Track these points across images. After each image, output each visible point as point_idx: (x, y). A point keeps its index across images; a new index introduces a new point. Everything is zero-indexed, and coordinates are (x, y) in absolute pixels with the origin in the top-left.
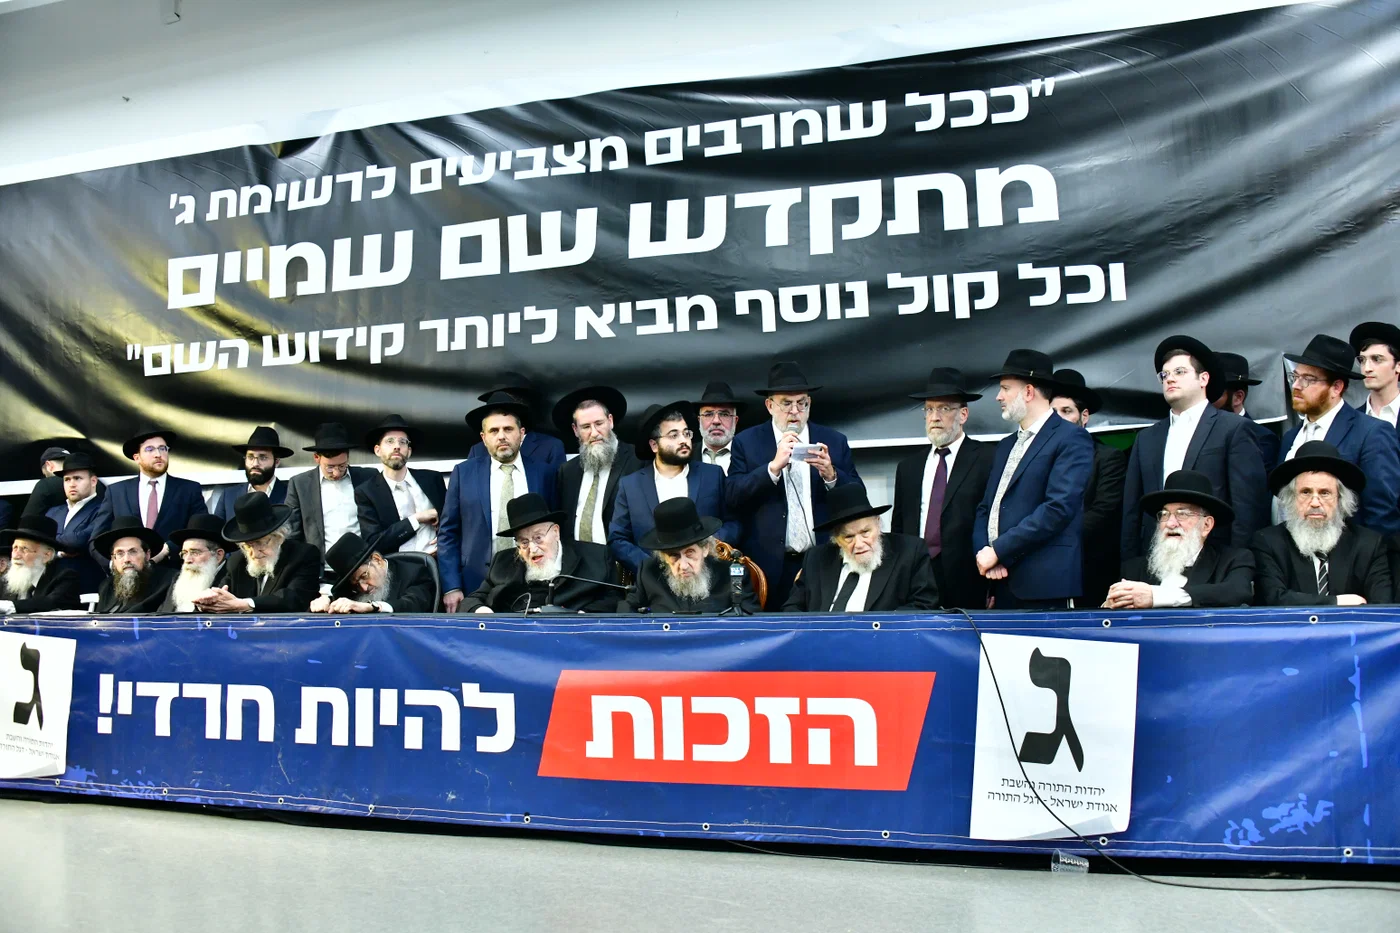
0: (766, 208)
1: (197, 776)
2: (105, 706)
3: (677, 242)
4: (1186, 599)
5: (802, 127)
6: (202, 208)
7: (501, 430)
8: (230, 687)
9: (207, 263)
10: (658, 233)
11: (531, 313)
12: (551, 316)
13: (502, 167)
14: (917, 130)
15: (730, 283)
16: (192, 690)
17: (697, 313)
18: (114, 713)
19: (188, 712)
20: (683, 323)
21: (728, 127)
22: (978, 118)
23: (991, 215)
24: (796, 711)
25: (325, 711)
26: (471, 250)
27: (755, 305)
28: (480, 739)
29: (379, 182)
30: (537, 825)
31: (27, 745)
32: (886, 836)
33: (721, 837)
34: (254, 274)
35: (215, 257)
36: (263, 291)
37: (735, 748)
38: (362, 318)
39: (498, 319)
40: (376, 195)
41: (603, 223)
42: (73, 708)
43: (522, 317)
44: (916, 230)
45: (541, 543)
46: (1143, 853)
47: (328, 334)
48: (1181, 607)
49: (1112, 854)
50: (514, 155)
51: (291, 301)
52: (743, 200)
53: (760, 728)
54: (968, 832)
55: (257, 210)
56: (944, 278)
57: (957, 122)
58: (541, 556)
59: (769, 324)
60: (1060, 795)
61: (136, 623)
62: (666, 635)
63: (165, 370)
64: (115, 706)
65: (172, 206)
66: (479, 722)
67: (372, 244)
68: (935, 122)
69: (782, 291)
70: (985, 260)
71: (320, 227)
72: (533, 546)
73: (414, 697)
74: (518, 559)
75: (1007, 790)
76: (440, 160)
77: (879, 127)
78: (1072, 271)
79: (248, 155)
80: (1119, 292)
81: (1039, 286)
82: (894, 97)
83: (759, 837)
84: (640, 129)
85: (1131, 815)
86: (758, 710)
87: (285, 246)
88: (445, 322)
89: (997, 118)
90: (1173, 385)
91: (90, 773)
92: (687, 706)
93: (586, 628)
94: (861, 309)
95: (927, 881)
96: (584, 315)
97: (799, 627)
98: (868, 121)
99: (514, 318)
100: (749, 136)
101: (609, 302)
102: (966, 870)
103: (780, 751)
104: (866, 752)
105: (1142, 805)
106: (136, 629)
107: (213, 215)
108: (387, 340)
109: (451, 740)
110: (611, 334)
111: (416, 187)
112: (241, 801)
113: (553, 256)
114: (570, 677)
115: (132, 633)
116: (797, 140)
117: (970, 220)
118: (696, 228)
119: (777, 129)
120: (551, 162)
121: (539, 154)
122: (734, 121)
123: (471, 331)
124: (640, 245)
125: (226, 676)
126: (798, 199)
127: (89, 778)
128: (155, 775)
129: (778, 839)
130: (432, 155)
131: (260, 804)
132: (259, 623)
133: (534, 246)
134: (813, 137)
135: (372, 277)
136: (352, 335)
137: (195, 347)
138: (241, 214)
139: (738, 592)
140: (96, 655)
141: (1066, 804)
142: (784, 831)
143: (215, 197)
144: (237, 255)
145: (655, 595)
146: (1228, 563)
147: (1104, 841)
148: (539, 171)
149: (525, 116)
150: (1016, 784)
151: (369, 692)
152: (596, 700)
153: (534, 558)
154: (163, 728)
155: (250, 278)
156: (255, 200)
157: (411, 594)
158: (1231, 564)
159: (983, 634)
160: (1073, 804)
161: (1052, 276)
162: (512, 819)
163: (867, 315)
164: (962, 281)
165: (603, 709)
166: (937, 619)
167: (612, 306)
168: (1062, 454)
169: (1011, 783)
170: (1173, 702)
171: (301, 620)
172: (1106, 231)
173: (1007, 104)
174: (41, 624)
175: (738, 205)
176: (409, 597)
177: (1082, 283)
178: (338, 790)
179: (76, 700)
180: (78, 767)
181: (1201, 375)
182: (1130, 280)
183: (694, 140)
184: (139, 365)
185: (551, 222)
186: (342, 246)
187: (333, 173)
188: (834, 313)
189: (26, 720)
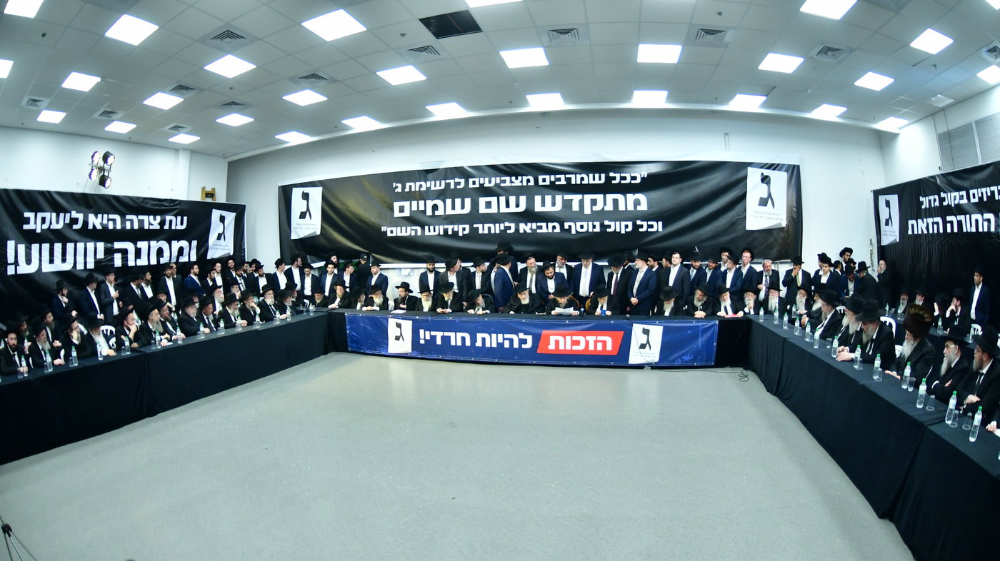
0: (572, 200)
1: (449, 354)
2: (422, 337)
3: (548, 208)
5: (582, 179)
6: (404, 188)
8: (457, 333)
9: (406, 204)
10: (543, 204)
11: (507, 224)
12: (513, 225)
13: (497, 182)
14: (613, 182)
15: (563, 220)
16: (446, 334)
17: (554, 227)
18: (425, 339)
19: (446, 340)
20: (550, 230)
21: (562, 177)
22: (628, 181)
23: (631, 207)
24: (595, 339)
25: (484, 340)
26: (488, 205)
27: (570, 226)
28: (523, 345)
29: (459, 183)
30: (536, 363)
31: (399, 346)
32: (612, 364)
33: (578, 364)
34: (422, 208)
35: (409, 202)
36: (425, 213)
37: (582, 347)
38: (456, 222)
39: (497, 225)
40: (458, 187)
41: (528, 200)
42: (412, 337)
43: (504, 225)
44: (612, 209)
46: (661, 366)
47: (446, 227)
49: (656, 366)
50: (500, 179)
51: (434, 216)
52: (567, 197)
53: (587, 342)
55: (422, 189)
56: (619, 222)
57: (623, 182)
58: (525, 298)
59: (573, 232)
60: (646, 355)
62: (566, 323)
63: (394, 235)
64: (425, 337)
65: (394, 186)
66: (523, 341)
67: (458, 201)
68: (617, 181)
69: (577, 223)
70: (629, 219)
71: (442, 195)
73: (506, 336)
76: (478, 179)
77: (603, 181)
78: (650, 223)
79: (418, 173)
80: (660, 229)
81: (642, 226)
82: (607, 173)
83: (586, 364)
84: (537, 175)
86: (587, 339)
87: (431, 201)
88: (481, 225)
89: (633, 182)
90: (674, 261)
92: (571, 338)
94: (598, 229)
95: (621, 372)
96: (522, 226)
98: (600, 179)
99: (502, 225)
101: (529, 223)
102: (629, 370)
104: (609, 347)
105: (661, 357)
106: (430, 319)
107: (407, 190)
108: (464, 229)
109: (516, 345)
110: (530, 231)
111: (471, 186)
112: (462, 359)
113: (513, 209)
114: (545, 332)
116: (581, 182)
117: (625, 208)
118: (554, 204)
119: (576, 179)
120: (511, 182)
121: (508, 179)
122: (564, 175)
123: (489, 228)
124: (538, 208)
125: (456, 331)
126: (581, 198)
127: (420, 354)
128: (437, 353)
130: (476, 177)
131: (467, 360)
133: (508, 205)
134: (585, 182)
135: (458, 211)
136: (453, 227)
137: (404, 228)
140: (418, 325)
141: (647, 357)
143: (408, 185)
144: (416, 202)
147: (654, 364)
148: (508, 184)
149: (502, 167)
151: (495, 335)
152: (551, 337)
154: (439, 342)
155: (420, 209)
156: (421, 186)
159: (633, 324)
161: (645, 224)
162: (531, 361)
163: (599, 231)
164: (623, 224)
165: (553, 339)
166: (624, 321)
169: (637, 353)
172: (658, 214)
173: (635, 178)
174: (401, 317)
175: (565, 198)
177: (651, 226)
178: (488, 357)
180: (415, 351)
181: (681, 259)
182: (664, 226)
183: (553, 179)
184: (386, 233)
185: (512, 199)
186: (449, 202)
187: (445, 179)
188: (591, 230)
189: (399, 340)
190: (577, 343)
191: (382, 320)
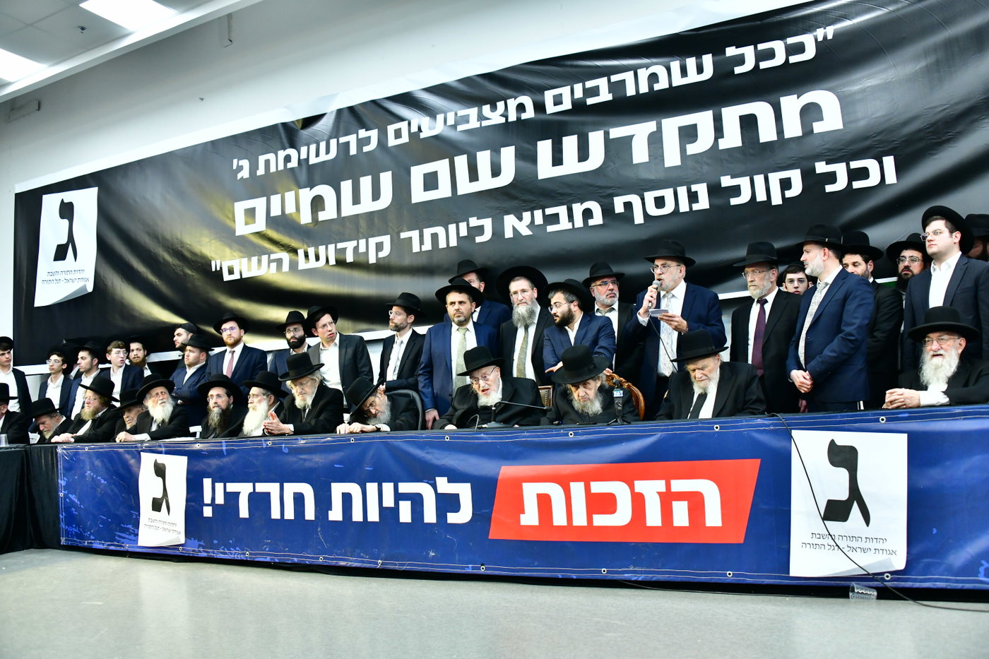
0: (632, 137)
1: (266, 544)
2: (207, 499)
3: (571, 166)
4: (945, 400)
5: (653, 78)
6: (254, 167)
7: (457, 304)
8: (285, 484)
9: (259, 204)
10: (557, 160)
11: (474, 222)
12: (487, 223)
13: (449, 123)
14: (736, 73)
15: (610, 191)
16: (262, 487)
17: (588, 214)
18: (213, 503)
19: (260, 502)
20: (579, 222)
21: (602, 83)
22: (779, 60)
23: (793, 129)
24: (663, 490)
25: (347, 498)
26: (431, 182)
27: (628, 206)
28: (449, 515)
29: (367, 141)
30: (489, 572)
31: (161, 525)
32: (730, 575)
33: (615, 578)
34: (290, 209)
35: (264, 199)
36: (297, 219)
37: (622, 516)
38: (362, 233)
39: (452, 227)
40: (366, 149)
41: (519, 156)
42: (188, 500)
43: (468, 225)
44: (740, 144)
45: (488, 380)
46: (917, 585)
47: (340, 245)
48: (942, 405)
49: (894, 586)
50: (456, 114)
51: (316, 225)
52: (616, 133)
53: (638, 501)
54: (788, 572)
55: (290, 165)
56: (762, 177)
57: (764, 65)
58: (487, 390)
59: (639, 218)
60: (854, 544)
61: (224, 444)
62: (571, 440)
63: (236, 276)
64: (213, 499)
65: (235, 167)
66: (448, 503)
67: (366, 182)
68: (749, 65)
69: (646, 194)
70: (789, 162)
71: (331, 174)
72: (482, 382)
73: (405, 488)
74: (473, 391)
75: (816, 541)
76: (406, 122)
77: (708, 73)
78: (855, 164)
79: (281, 130)
80: (891, 178)
81: (832, 178)
82: (718, 51)
83: (641, 577)
84: (541, 90)
85: (907, 557)
86: (637, 490)
87: (309, 189)
88: (417, 232)
89: (794, 59)
90: (932, 243)
91: (201, 543)
92: (587, 488)
93: (516, 437)
94: (703, 203)
95: (759, 607)
96: (510, 221)
97: (663, 431)
98: (700, 70)
99: (463, 226)
100: (617, 87)
101: (526, 211)
102: (787, 599)
103: (653, 517)
104: (713, 517)
105: (914, 551)
106: (224, 448)
107: (261, 171)
108: (379, 247)
109: (430, 516)
110: (530, 233)
111: (392, 142)
112: (296, 560)
113: (487, 182)
114: (507, 471)
115: (222, 451)
116: (651, 87)
117: (778, 133)
118: (583, 155)
119: (636, 82)
120: (481, 117)
121: (473, 112)
122: (606, 79)
123: (435, 237)
124: (545, 169)
125: (282, 479)
126: (654, 129)
127: (200, 546)
128: (240, 543)
129: (654, 579)
130: (401, 119)
131: (308, 561)
132: (302, 441)
133: (473, 175)
134: (662, 84)
135: (368, 205)
136: (356, 245)
137: (255, 259)
138: (279, 169)
139: (619, 408)
140: (201, 466)
141: (859, 550)
142: (658, 573)
143: (262, 159)
144: (279, 196)
145: (564, 413)
146: (979, 370)
147: (887, 577)
148: (474, 124)
149: (462, 87)
150: (821, 536)
151: (375, 485)
152: (526, 486)
153: (483, 391)
154: (244, 512)
155: (287, 212)
156: (288, 159)
157: (403, 418)
158: (981, 371)
159: (793, 431)
160: (864, 550)
161: (840, 169)
162: (473, 568)
163: (708, 207)
164: (775, 178)
165: (530, 492)
166: (759, 421)
167: (529, 213)
168: (850, 298)
169: (818, 536)
170: (935, 475)
171: (329, 439)
172: (879, 134)
173: (800, 48)
174: (165, 447)
175: (612, 136)
176: (402, 421)
177: (863, 173)
178: (358, 551)
179: (190, 496)
180: (193, 539)
181: (954, 234)
182: (899, 170)
183: (579, 93)
184: (219, 274)
185: (484, 158)
186: (346, 186)
187: (337, 137)
188: (684, 207)
189: (159, 510)
190: (604, 504)
191: (127, 456)
